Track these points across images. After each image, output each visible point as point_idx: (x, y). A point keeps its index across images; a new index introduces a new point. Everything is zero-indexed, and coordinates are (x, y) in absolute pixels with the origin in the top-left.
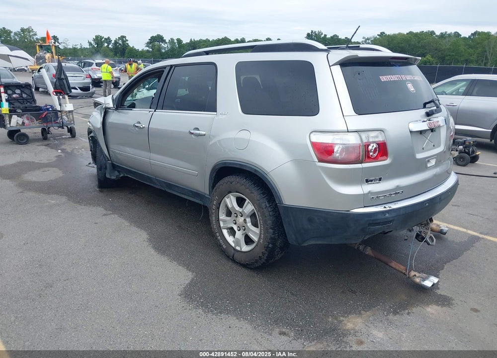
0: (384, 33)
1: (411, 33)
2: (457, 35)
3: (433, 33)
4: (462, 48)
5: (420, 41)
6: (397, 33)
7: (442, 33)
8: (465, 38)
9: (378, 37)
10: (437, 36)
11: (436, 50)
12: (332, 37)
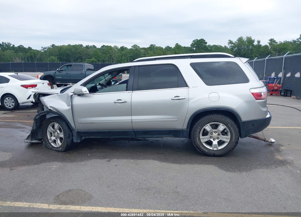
0: (54, 45)
1: (69, 45)
2: (94, 47)
3: (81, 45)
4: (100, 54)
5: (77, 50)
6: (62, 45)
7: (86, 46)
8: (99, 49)
9: (51, 47)
10: (84, 47)
11: (87, 54)
12: (19, 47)
